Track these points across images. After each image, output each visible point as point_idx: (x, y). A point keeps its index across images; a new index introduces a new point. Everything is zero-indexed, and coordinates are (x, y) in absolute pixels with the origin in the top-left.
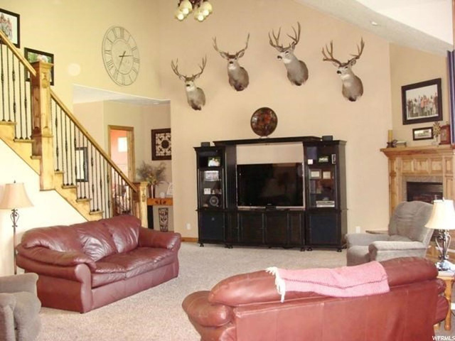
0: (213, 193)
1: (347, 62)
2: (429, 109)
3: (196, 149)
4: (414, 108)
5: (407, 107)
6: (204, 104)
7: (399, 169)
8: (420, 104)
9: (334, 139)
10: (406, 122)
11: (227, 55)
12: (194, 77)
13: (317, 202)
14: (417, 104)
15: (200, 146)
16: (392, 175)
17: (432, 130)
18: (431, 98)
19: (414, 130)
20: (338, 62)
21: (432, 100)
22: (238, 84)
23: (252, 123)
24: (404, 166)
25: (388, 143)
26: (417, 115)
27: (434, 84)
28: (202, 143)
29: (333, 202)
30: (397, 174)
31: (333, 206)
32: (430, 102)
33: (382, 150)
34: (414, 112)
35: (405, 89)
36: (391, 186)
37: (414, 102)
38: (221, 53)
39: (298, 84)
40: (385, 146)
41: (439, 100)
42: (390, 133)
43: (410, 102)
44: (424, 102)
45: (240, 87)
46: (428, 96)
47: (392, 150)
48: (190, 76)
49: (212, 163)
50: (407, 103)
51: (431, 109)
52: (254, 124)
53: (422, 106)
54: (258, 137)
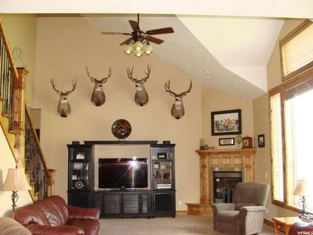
0: (79, 179)
1: (180, 94)
2: (231, 127)
3: (69, 146)
4: (220, 126)
5: (215, 125)
6: (69, 114)
7: (209, 163)
8: (225, 124)
9: (171, 143)
10: (213, 134)
11: (96, 80)
12: (68, 93)
13: (158, 185)
14: (223, 123)
15: (71, 144)
16: (203, 167)
17: (234, 140)
18: (234, 120)
19: (220, 139)
20: (174, 94)
21: (234, 122)
22: (99, 101)
23: (112, 129)
24: (212, 162)
25: (201, 147)
26: (222, 130)
27: (237, 112)
28: (73, 142)
29: (170, 185)
30: (207, 167)
31: (170, 187)
32: (233, 123)
33: (196, 151)
34: (220, 128)
35: (213, 114)
36: (202, 175)
37: (220, 122)
38: (91, 78)
39: (142, 105)
40: (198, 148)
41: (239, 122)
42: (202, 141)
43: (217, 122)
44: (228, 123)
45: (100, 103)
46: (231, 119)
47: (203, 151)
48: (64, 92)
49: (80, 157)
50: (215, 123)
51: (233, 127)
52: (114, 130)
53: (226, 125)
54: (116, 139)
